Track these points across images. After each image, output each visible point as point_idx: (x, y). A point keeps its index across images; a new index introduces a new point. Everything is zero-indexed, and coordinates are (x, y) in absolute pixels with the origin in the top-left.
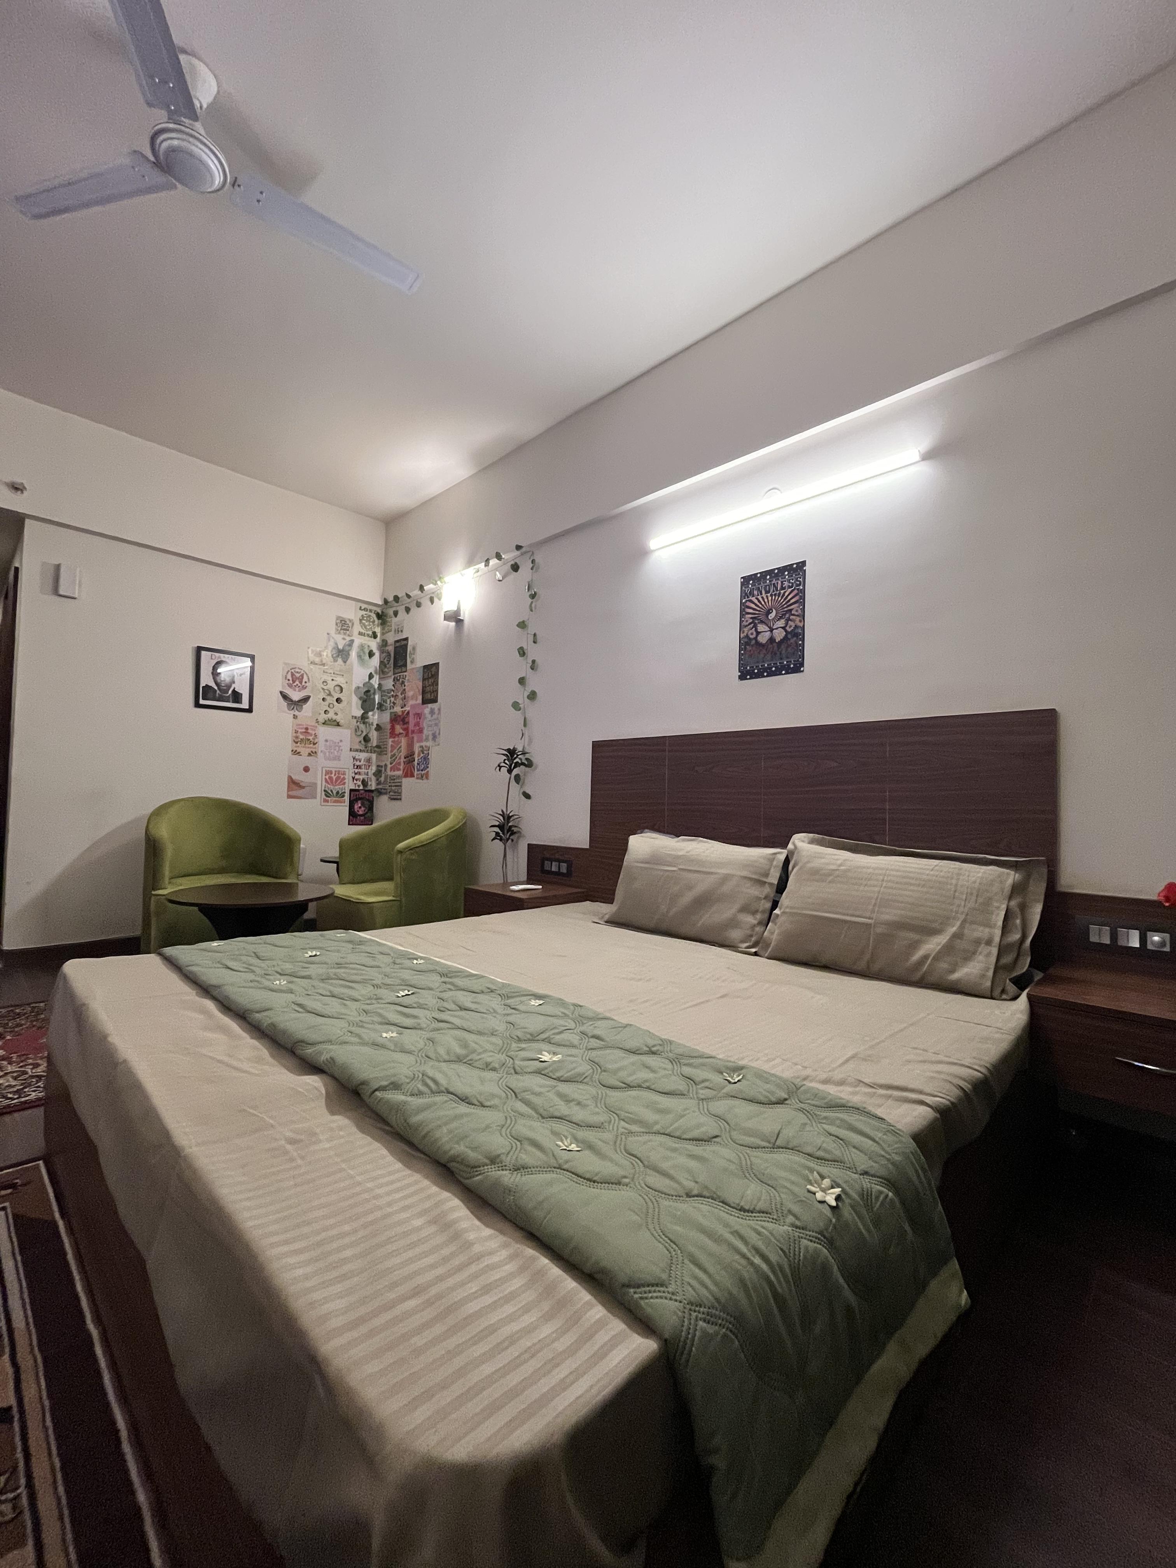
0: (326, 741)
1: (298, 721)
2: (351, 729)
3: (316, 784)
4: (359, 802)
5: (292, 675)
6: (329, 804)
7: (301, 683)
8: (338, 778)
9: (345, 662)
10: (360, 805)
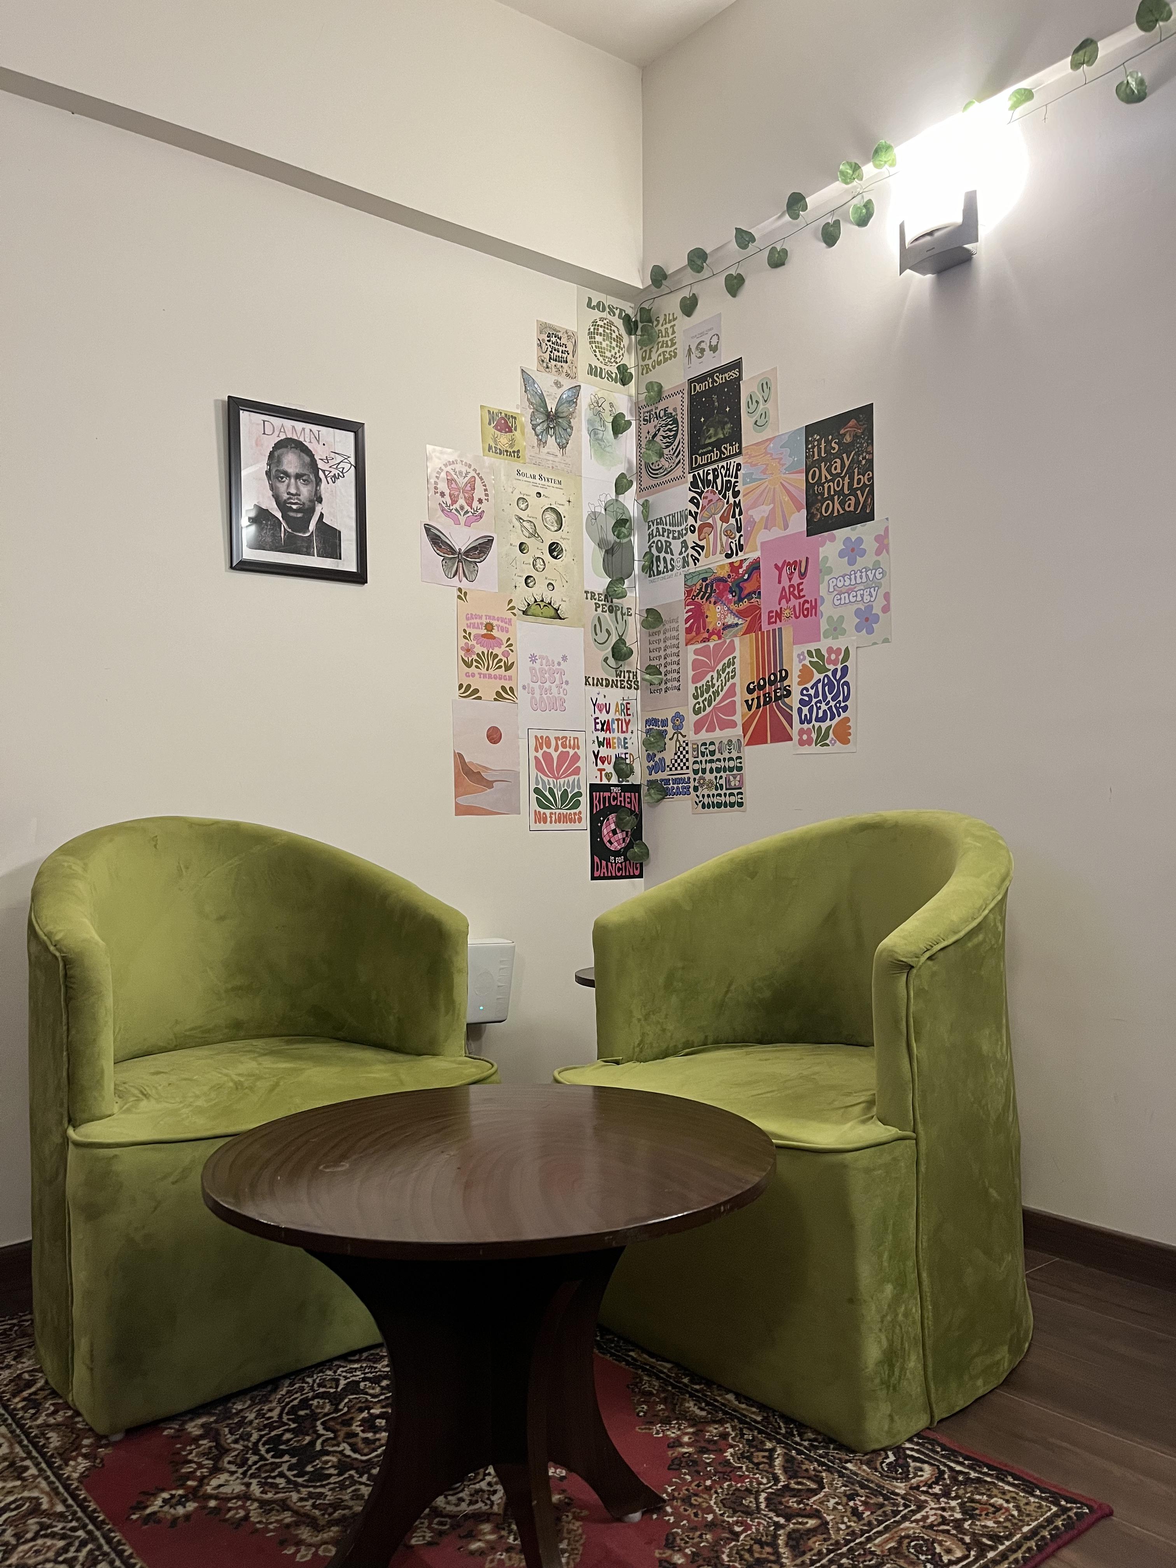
0: (533, 658)
1: (468, 607)
2: (583, 626)
3: (517, 774)
4: (613, 817)
5: (450, 481)
6: (548, 826)
7: (470, 501)
8: (563, 756)
9: (562, 447)
10: (613, 826)
